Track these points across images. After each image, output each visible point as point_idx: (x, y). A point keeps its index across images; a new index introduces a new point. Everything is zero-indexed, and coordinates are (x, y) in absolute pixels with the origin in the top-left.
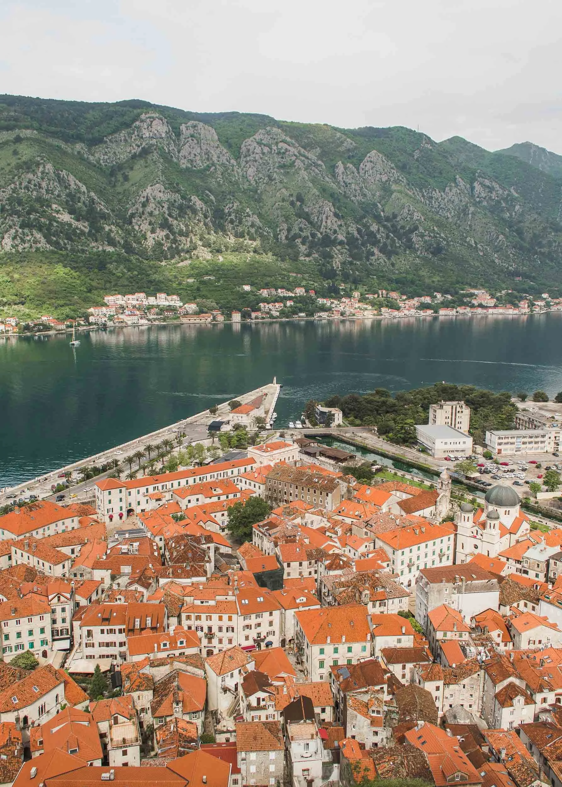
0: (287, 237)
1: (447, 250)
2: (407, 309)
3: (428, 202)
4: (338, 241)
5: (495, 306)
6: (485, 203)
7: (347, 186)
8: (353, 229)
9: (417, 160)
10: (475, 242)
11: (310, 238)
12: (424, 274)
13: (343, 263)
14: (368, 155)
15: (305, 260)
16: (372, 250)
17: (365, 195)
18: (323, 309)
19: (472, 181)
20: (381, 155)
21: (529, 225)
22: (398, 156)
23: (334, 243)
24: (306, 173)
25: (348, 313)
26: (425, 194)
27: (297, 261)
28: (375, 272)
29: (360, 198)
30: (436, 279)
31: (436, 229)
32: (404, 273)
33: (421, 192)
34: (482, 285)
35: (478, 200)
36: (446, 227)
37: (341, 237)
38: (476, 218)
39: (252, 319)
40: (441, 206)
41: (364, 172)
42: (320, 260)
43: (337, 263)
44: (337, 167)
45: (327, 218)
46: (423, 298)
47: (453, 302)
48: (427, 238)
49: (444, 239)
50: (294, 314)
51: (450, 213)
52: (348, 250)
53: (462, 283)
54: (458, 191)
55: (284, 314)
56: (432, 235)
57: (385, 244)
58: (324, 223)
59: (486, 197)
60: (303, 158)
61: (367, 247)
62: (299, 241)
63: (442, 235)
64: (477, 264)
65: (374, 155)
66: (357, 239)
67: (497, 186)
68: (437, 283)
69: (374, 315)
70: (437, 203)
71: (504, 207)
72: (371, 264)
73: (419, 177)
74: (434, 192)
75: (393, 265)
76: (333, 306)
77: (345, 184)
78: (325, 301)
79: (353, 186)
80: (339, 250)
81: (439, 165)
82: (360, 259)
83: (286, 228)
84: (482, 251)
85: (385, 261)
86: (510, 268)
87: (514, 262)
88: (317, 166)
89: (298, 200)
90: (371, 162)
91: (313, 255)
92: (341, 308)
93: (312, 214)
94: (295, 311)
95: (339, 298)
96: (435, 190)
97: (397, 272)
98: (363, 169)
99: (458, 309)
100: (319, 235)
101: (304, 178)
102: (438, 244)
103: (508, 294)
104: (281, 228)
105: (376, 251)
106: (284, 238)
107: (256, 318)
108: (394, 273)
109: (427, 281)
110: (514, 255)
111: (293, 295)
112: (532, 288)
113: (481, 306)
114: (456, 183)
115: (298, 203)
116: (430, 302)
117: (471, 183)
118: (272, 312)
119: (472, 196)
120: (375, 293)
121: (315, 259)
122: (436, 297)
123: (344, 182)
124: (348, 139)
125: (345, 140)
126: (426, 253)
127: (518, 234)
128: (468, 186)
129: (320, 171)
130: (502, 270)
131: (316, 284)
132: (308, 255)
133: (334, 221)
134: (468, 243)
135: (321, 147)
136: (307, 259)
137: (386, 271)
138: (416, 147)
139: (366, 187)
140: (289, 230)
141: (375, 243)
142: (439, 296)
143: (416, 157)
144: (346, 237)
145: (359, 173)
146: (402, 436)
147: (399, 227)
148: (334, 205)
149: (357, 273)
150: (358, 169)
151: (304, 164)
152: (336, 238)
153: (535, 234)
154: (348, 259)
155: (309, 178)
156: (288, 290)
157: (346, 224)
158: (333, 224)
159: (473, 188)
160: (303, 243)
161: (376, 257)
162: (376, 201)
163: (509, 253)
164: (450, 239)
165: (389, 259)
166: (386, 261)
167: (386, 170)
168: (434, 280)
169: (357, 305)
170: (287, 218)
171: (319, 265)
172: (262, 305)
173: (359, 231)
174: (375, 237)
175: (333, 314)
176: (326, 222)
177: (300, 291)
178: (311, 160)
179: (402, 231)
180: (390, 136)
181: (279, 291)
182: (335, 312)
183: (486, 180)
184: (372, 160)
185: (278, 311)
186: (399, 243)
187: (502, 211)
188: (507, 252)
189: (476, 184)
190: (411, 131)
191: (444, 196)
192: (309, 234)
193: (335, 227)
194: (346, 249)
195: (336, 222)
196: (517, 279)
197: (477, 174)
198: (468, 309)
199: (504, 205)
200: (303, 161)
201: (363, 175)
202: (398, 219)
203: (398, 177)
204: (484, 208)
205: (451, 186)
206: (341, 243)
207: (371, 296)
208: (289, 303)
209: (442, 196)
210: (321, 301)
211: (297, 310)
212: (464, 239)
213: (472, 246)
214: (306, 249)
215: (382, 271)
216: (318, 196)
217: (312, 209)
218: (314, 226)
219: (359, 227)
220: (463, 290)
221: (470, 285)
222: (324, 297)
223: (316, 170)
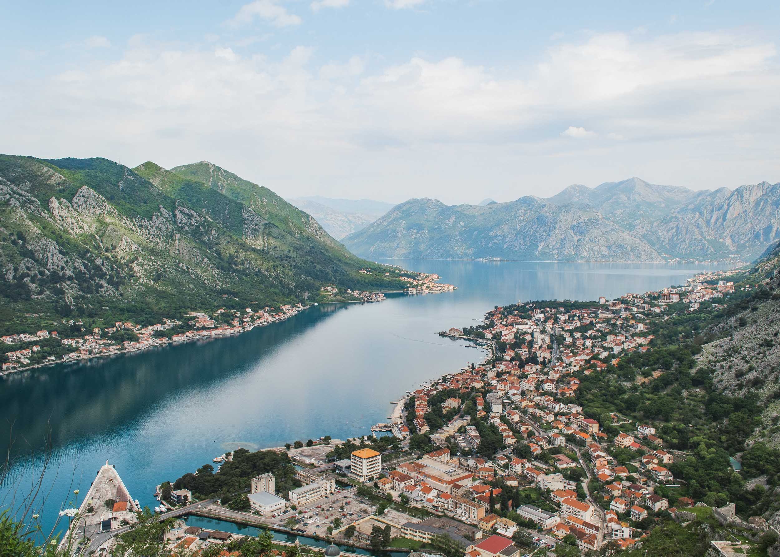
0: (14, 277)
1: (165, 276)
2: (146, 340)
3: (138, 230)
4: (67, 277)
5: (216, 328)
6: (187, 228)
7: (63, 220)
8: (79, 264)
9: (122, 190)
10: (187, 267)
11: (39, 276)
12: (150, 300)
13: (76, 298)
14: (80, 190)
15: (37, 298)
16: (100, 283)
17: (82, 228)
18: (70, 349)
19: (173, 209)
20: (92, 190)
21: (225, 247)
22: (105, 188)
23: (63, 278)
24: (22, 211)
25: (95, 351)
26: (136, 223)
27: (30, 300)
28: (106, 304)
29: (78, 230)
30: (162, 305)
31: (153, 258)
32: (132, 301)
33: (132, 221)
34: (201, 307)
35: (180, 225)
36: (161, 255)
37: (69, 273)
38: (182, 243)
39: (4, 371)
40: (151, 233)
41: (77, 205)
42: (53, 296)
43: (69, 298)
44: (51, 202)
45: (53, 255)
46: (155, 326)
47: (181, 327)
48: (146, 267)
49: (161, 267)
50: (44, 359)
51: (160, 239)
52: (78, 285)
53: (184, 307)
54: (164, 220)
55: (35, 360)
56: (151, 263)
57: (111, 277)
58: (50, 261)
59: (187, 223)
60: (17, 196)
61: (95, 280)
62: (27, 280)
63: (159, 263)
64: (192, 286)
65: (85, 190)
66: (85, 274)
67: (194, 214)
68: (163, 309)
69: (119, 349)
70: (147, 231)
71: (203, 232)
72: (101, 296)
73: (128, 208)
74: (143, 221)
75: (121, 295)
76: (80, 345)
77: (62, 217)
78: (70, 341)
79: (70, 219)
80: (69, 285)
81: (143, 195)
82: (91, 293)
83: (12, 268)
84: (194, 274)
85: (113, 292)
86: (218, 287)
87: (219, 281)
88: (32, 202)
89: (19, 238)
90: (83, 196)
91: (45, 293)
92: (88, 347)
93: (36, 251)
94: (44, 356)
95: (82, 336)
96: (144, 219)
97: (126, 301)
98: (76, 203)
99: (187, 333)
100: (47, 272)
101: (22, 217)
102: (157, 271)
103: (222, 314)
104: (7, 268)
105: (104, 283)
106: (11, 278)
107: (8, 369)
108: (124, 303)
109: (155, 308)
110: (218, 275)
111: (38, 339)
112: (237, 303)
113: (204, 328)
114: (160, 212)
115: (20, 242)
116: (162, 329)
117: (173, 212)
118: (21, 360)
119: (175, 223)
120: (114, 326)
121: (47, 296)
122: (165, 323)
123: (60, 216)
124: (56, 173)
125: (54, 174)
126: (148, 281)
127: (217, 254)
128: (171, 214)
129: (36, 207)
130: (212, 290)
131: (55, 323)
132: (40, 293)
133: (60, 258)
134: (182, 269)
135: (30, 182)
136: (39, 297)
137: (116, 301)
138: (120, 179)
139: (82, 220)
140: (16, 270)
141: (102, 276)
142: (168, 321)
143: (121, 187)
144: (74, 272)
145: (72, 206)
146: (242, 506)
147: (119, 258)
148: (58, 243)
149: (90, 306)
150: (71, 203)
151: (20, 202)
152: (64, 274)
153: (230, 254)
154: (79, 293)
155: (27, 216)
156: (31, 333)
157: (71, 259)
158: (59, 261)
159: (175, 216)
160: (33, 281)
161: (105, 289)
162: (93, 233)
163: (214, 273)
164: (166, 266)
165: (117, 290)
166: (115, 291)
167: (98, 204)
168: (160, 306)
169: (101, 342)
170: (11, 258)
171: (52, 302)
172: (9, 354)
173: (85, 265)
174: (101, 270)
175: (81, 353)
176: (52, 259)
177: (43, 334)
178: (25, 197)
179: (123, 261)
180: (93, 167)
181: (22, 336)
182: (82, 352)
183: (185, 209)
184: (84, 194)
185: (27, 358)
186: (123, 274)
187: (202, 234)
188: (212, 272)
189: (177, 212)
190: (112, 162)
191: (152, 224)
192: (37, 272)
193: (62, 264)
194: (76, 283)
195: (62, 259)
196: (224, 296)
197: (177, 204)
198: (195, 332)
199: (202, 230)
200: (17, 199)
201: (77, 208)
202: (117, 250)
203: (110, 209)
204: (187, 233)
205: (156, 215)
206: (70, 278)
207: (111, 331)
208: (36, 349)
209: (150, 224)
210: (66, 342)
211: (46, 354)
212: (177, 265)
213: (184, 270)
214: (36, 288)
215: (113, 301)
216: (41, 234)
217: (36, 247)
218: (40, 264)
219: (85, 261)
220: (186, 314)
221: (191, 309)
222: (68, 337)
223: (32, 207)
